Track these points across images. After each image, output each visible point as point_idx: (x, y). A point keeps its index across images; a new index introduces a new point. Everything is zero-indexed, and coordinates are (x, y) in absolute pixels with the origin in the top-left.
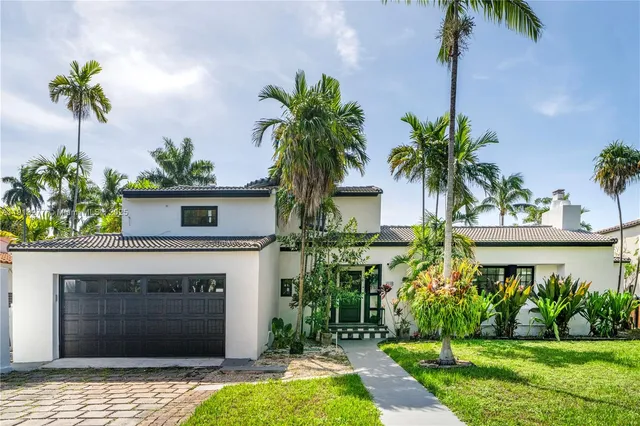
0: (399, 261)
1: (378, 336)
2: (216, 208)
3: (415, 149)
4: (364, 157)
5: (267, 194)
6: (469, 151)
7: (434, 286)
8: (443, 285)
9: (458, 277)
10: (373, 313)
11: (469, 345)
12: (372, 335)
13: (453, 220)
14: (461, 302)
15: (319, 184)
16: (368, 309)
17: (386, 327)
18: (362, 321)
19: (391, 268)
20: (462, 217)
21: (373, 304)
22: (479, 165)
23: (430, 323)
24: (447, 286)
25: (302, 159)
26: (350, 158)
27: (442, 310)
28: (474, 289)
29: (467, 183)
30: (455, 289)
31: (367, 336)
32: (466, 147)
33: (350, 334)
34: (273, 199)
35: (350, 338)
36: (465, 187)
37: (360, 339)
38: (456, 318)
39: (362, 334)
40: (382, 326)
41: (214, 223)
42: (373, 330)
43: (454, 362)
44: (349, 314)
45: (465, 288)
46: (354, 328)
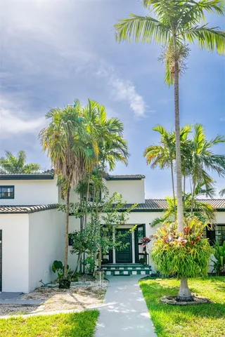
0: (157, 222)
1: (143, 273)
2: (13, 187)
3: (163, 147)
4: (126, 153)
5: (51, 177)
6: (205, 147)
7: (170, 238)
8: (177, 238)
9: (189, 231)
10: (140, 257)
11: (213, 281)
12: (139, 272)
13: (197, 194)
14: (192, 251)
15: (76, 166)
16: (137, 254)
17: (150, 267)
18: (134, 262)
19: (152, 226)
20: (203, 191)
21: (141, 251)
22: (212, 156)
23: (166, 267)
24: (179, 239)
25: (60, 149)
26: (116, 155)
27: (176, 257)
28: (206, 241)
29: (205, 168)
30: (186, 241)
31: (134, 273)
32: (203, 145)
33: (121, 271)
34: (56, 180)
35: (121, 275)
36: (204, 172)
37: (129, 275)
38: (188, 264)
39: (130, 271)
40: (147, 266)
41: (12, 197)
42: (140, 269)
43: (192, 299)
44: (124, 257)
45: (195, 240)
46: (124, 267)
